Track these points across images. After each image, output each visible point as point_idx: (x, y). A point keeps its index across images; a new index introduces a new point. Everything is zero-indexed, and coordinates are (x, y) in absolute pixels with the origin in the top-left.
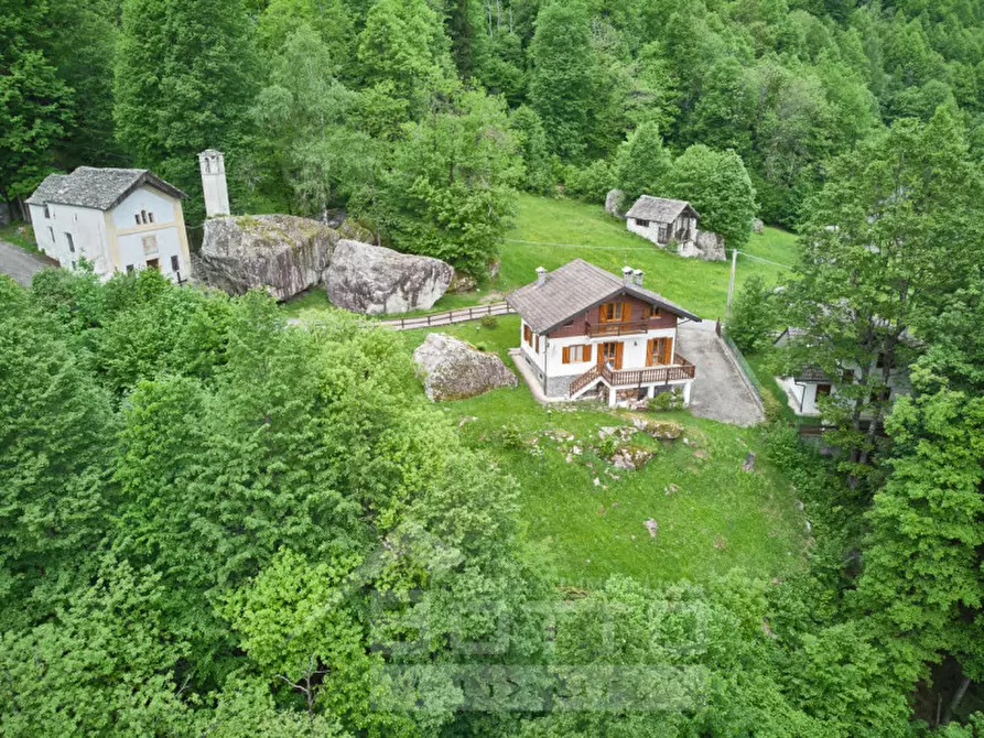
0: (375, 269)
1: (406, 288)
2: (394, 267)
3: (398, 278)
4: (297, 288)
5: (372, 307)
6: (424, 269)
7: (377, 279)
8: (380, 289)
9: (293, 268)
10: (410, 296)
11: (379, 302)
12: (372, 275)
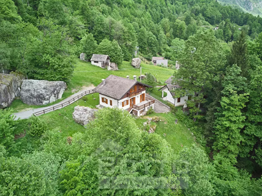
0: (44, 88)
1: (55, 93)
2: (51, 86)
3: (53, 90)
4: (11, 101)
5: (45, 102)
6: (60, 85)
7: (46, 92)
8: (47, 95)
9: (8, 93)
10: (56, 95)
11: (47, 100)
12: (44, 91)
